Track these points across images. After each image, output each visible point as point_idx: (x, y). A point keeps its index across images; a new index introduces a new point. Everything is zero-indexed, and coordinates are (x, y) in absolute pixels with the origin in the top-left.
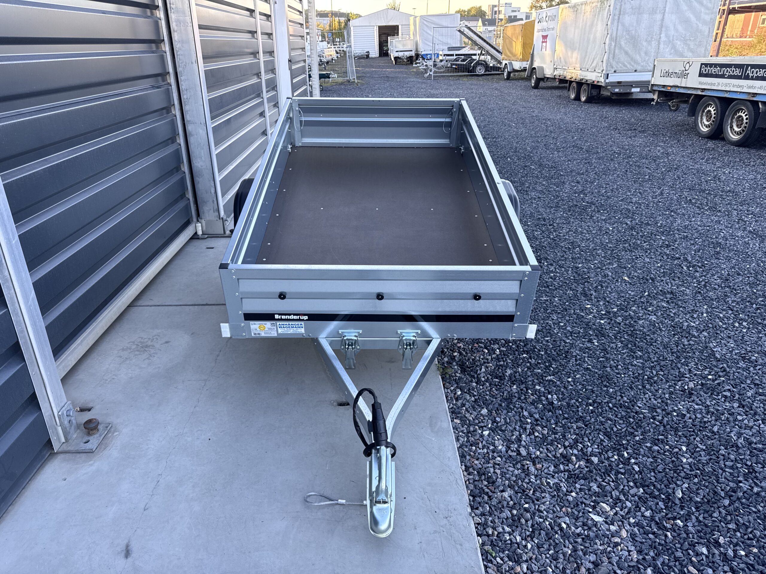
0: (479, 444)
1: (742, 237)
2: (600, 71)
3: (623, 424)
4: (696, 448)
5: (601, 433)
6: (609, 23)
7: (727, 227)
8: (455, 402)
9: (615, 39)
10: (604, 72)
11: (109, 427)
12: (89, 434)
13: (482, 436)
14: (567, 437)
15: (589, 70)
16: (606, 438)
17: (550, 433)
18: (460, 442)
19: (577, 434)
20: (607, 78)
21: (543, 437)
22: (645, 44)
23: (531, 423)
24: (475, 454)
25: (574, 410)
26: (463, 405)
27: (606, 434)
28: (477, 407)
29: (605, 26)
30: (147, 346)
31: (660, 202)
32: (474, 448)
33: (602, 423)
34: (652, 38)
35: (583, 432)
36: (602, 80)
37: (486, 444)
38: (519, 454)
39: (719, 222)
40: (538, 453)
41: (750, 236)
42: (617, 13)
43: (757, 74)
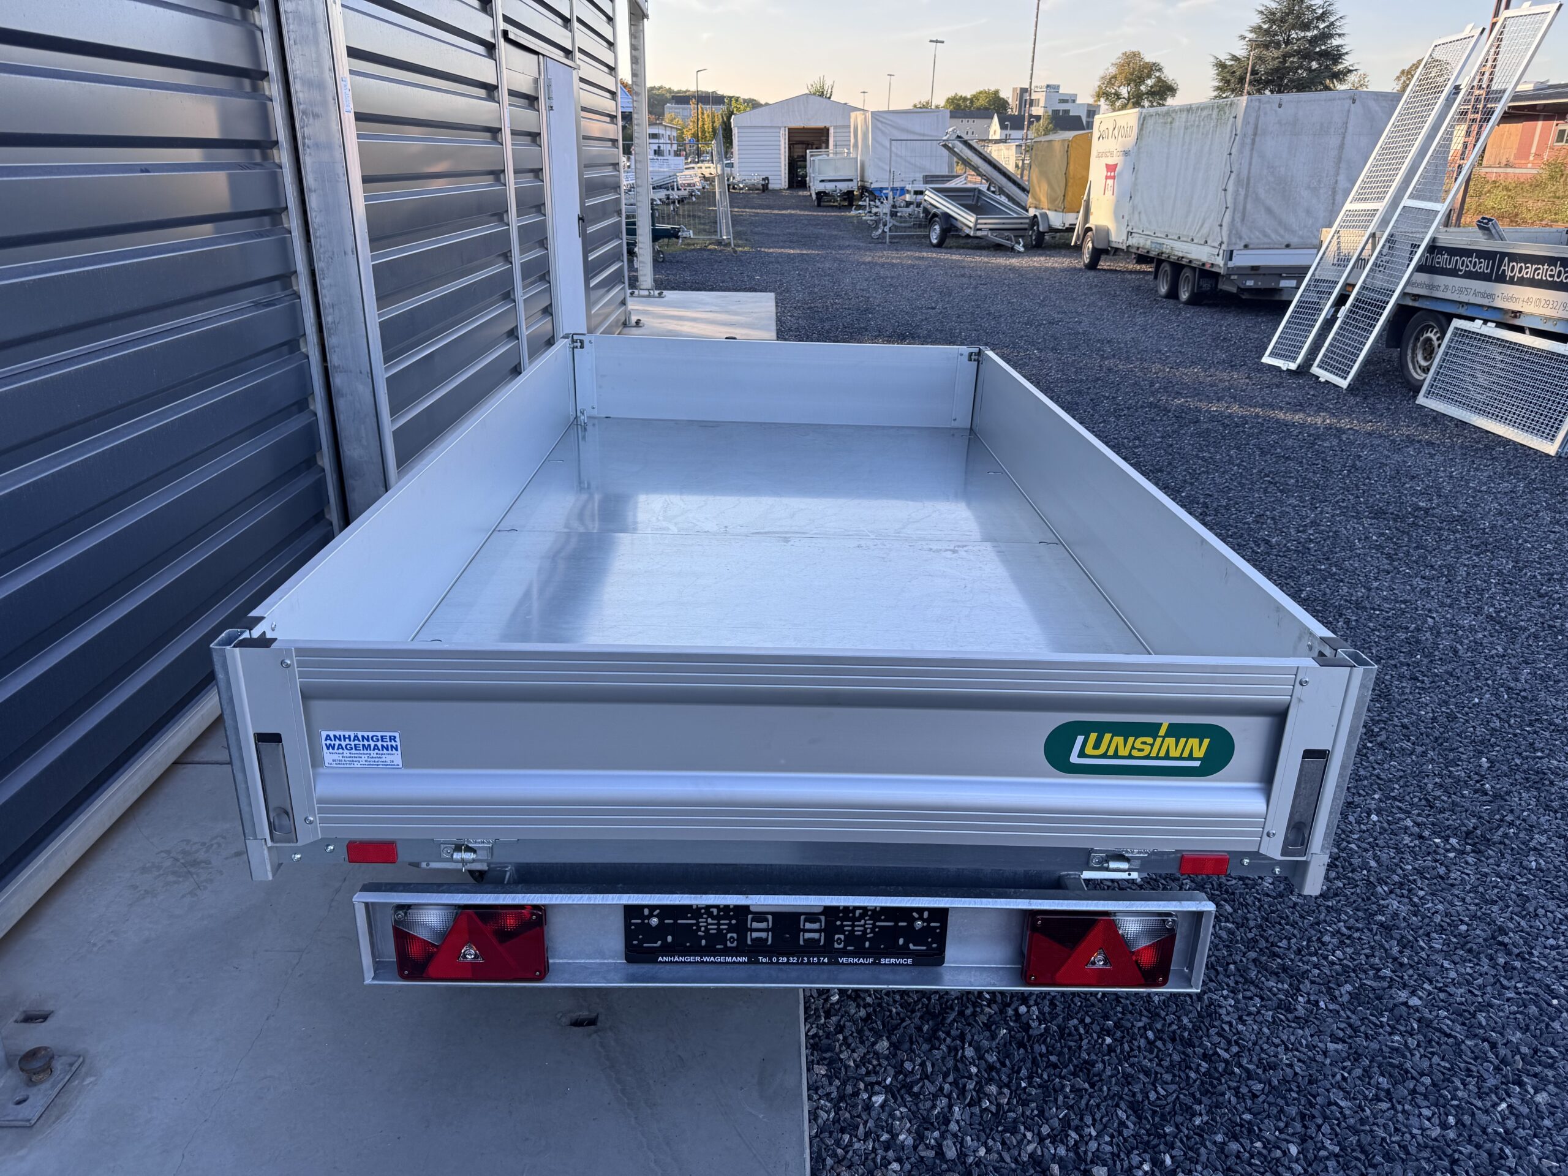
0: (858, 1127)
2: (1216, 245)
3: (1172, 1082)
4: (1320, 1149)
5: (1123, 1105)
6: (1234, 151)
8: (823, 1021)
9: (1246, 183)
10: (1224, 247)
11: (76, 1065)
12: (30, 1083)
13: (868, 1107)
14: (1047, 1114)
15: (1195, 241)
16: (1133, 1118)
17: (1015, 1101)
18: (820, 1121)
19: (1070, 1108)
20: (1231, 259)
21: (998, 1111)
22: (1305, 193)
23: (976, 1075)
24: (847, 1152)
25: (1072, 1044)
26: (840, 1029)
27: (1135, 1108)
28: (867, 1033)
29: (1225, 156)
30: (195, 863)
32: (847, 1137)
33: (1128, 1079)
34: (1319, 182)
35: (1083, 1102)
36: (1220, 261)
37: (873, 1129)
38: (940, 1154)
40: (982, 1152)
42: (1250, 131)
43: (1520, 272)
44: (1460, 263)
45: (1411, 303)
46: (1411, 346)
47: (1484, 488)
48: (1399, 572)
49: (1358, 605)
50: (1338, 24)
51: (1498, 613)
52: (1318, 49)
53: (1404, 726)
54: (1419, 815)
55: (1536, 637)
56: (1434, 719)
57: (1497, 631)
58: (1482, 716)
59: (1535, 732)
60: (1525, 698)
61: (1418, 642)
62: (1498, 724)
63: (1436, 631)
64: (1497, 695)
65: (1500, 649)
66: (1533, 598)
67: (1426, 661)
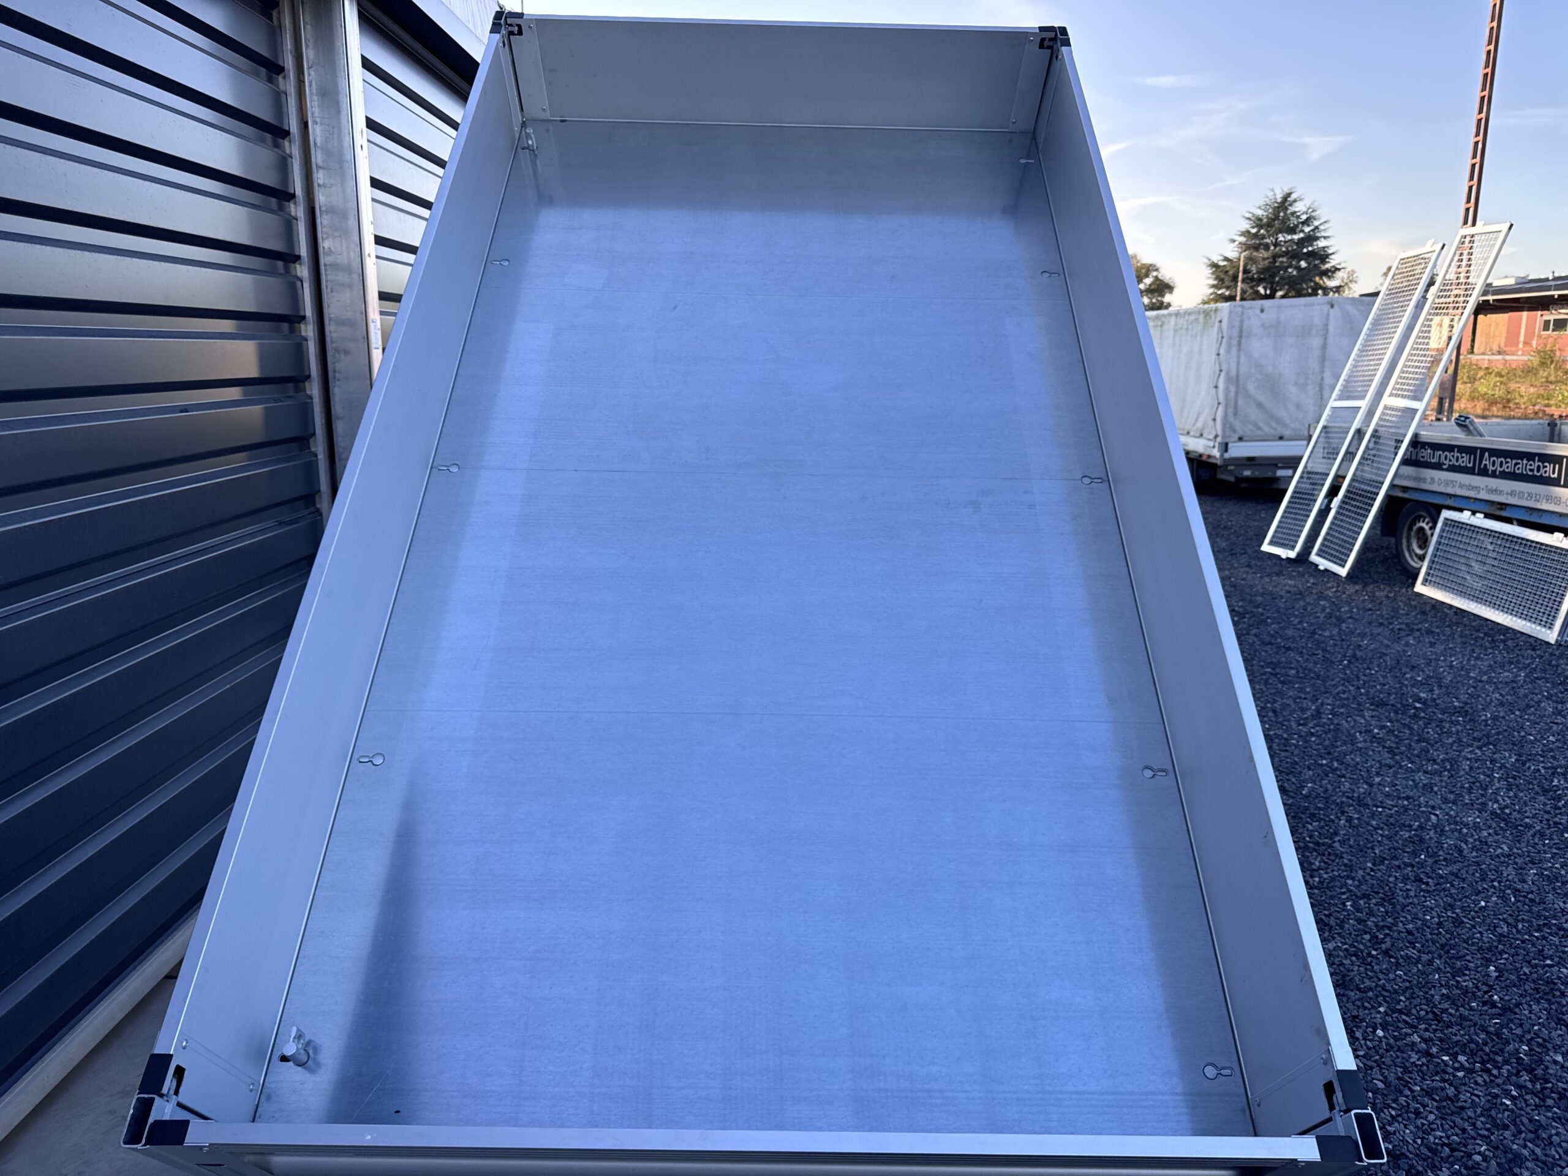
1: (1476, 827)
2: (1211, 437)
6: (1222, 352)
7: (1446, 801)
9: (1235, 381)
10: (1219, 439)
15: (1191, 434)
20: (1226, 450)
22: (1293, 389)
29: (1214, 356)
31: (1312, 734)
34: (1306, 378)
36: (1216, 453)
39: (1429, 788)
41: (1494, 825)
42: (1236, 334)
43: (1501, 466)
44: (1443, 458)
45: (1400, 495)
46: (1405, 535)
47: (1485, 678)
48: (1401, 767)
49: (1361, 803)
50: (1322, 227)
51: (1502, 809)
52: (1305, 250)
53: (1409, 933)
54: (1426, 1030)
55: (1542, 835)
56: (1440, 924)
57: (1501, 828)
58: (1488, 921)
59: (1544, 938)
60: (1532, 900)
61: (1422, 841)
62: (1506, 929)
63: (1439, 829)
64: (1504, 898)
65: (1505, 848)
66: (1537, 793)
67: (1430, 861)
